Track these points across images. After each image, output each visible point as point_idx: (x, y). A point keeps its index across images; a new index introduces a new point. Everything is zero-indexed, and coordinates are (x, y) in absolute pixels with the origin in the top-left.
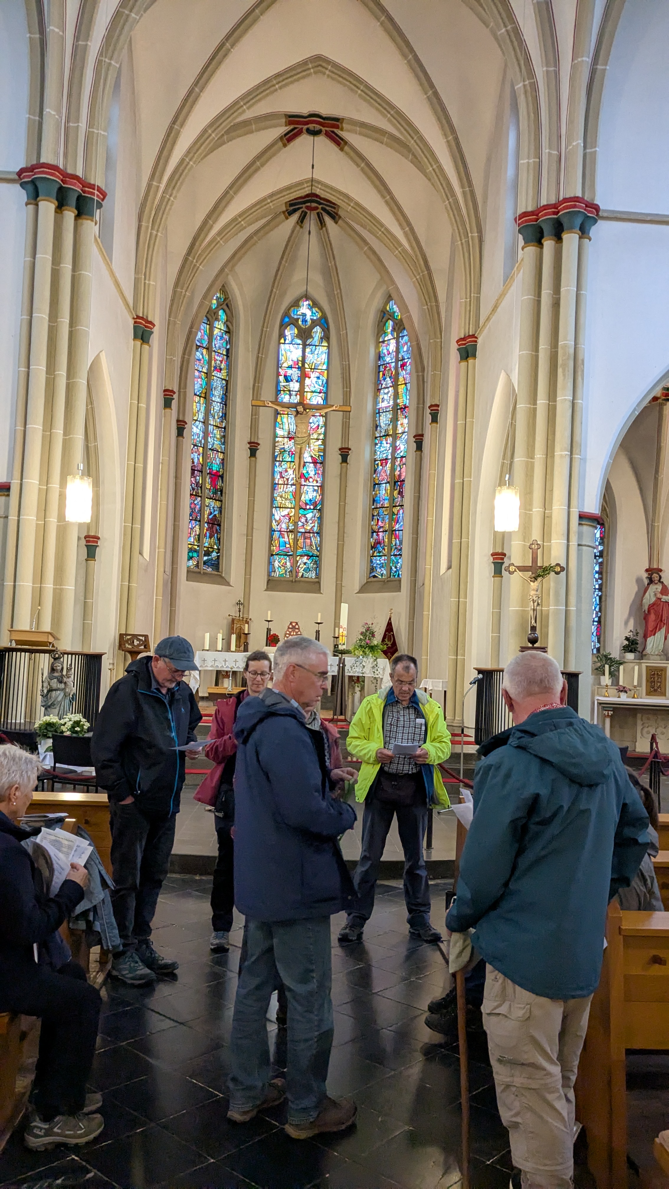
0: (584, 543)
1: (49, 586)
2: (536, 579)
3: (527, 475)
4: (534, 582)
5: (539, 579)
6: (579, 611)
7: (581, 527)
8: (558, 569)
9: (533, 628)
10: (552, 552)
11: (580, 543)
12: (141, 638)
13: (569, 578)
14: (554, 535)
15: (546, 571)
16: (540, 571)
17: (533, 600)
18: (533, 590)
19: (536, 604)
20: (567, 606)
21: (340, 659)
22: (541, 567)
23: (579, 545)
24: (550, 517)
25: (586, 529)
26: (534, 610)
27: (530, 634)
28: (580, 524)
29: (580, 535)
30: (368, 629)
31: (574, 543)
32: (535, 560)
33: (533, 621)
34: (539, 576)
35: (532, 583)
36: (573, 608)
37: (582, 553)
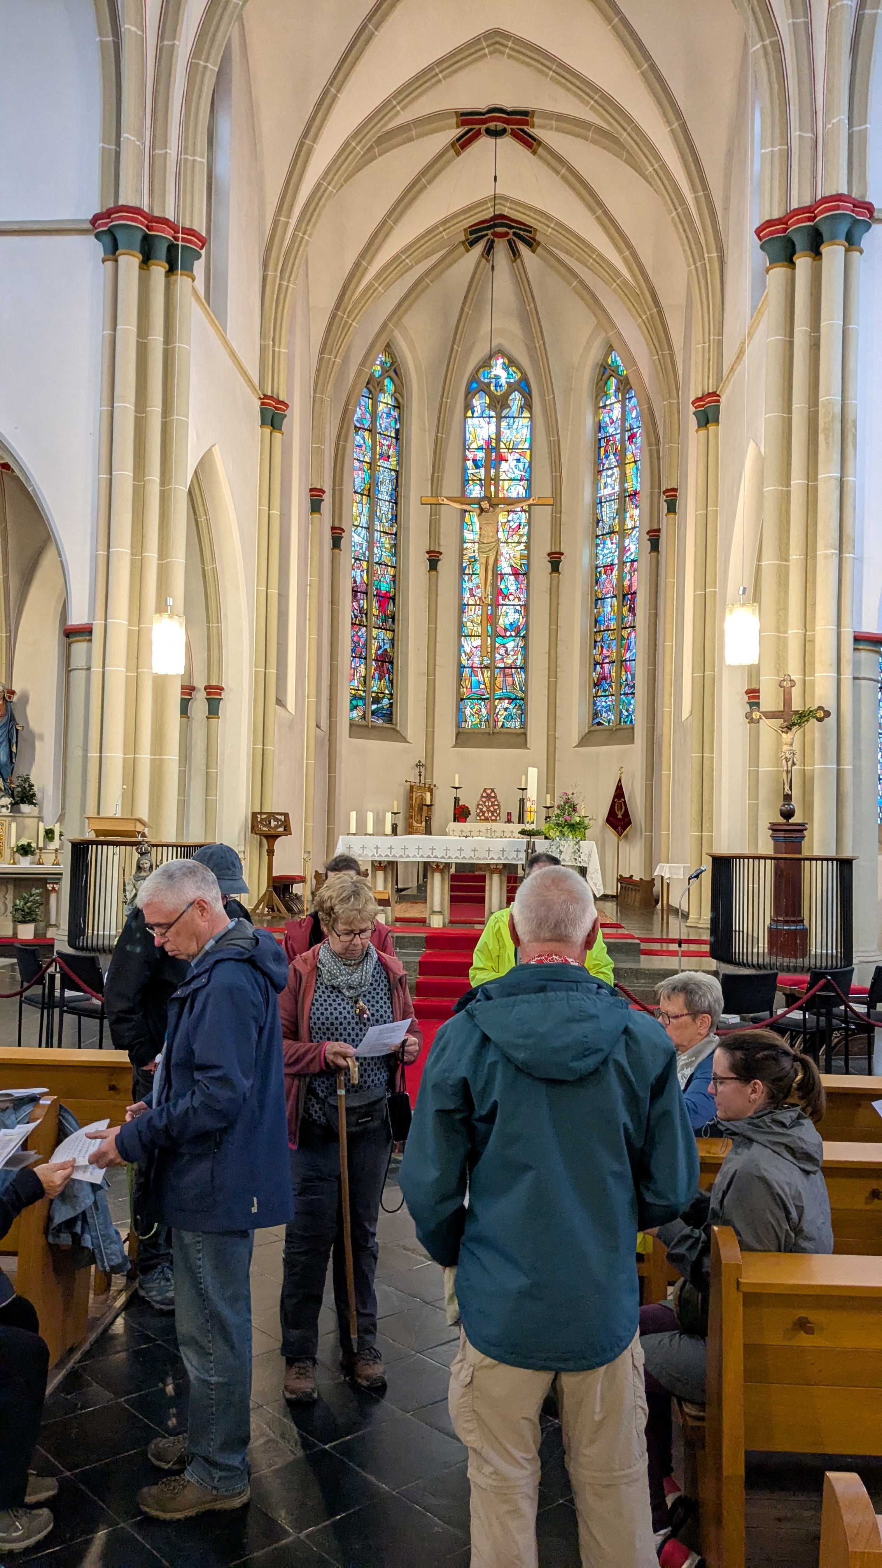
0: (862, 675)
1: (145, 756)
2: (789, 728)
3: (779, 584)
4: (787, 733)
5: (794, 729)
6: (857, 770)
7: (857, 653)
8: (821, 714)
9: (788, 798)
10: (817, 689)
11: (856, 675)
12: (279, 817)
13: (842, 725)
14: (818, 666)
15: (803, 717)
16: (795, 718)
17: (786, 758)
18: (786, 744)
19: (790, 763)
20: (838, 764)
21: (528, 842)
22: (796, 712)
23: (855, 678)
24: (813, 641)
25: (864, 655)
26: (787, 772)
27: (784, 805)
28: (855, 649)
29: (856, 665)
30: (567, 801)
31: (847, 675)
32: (787, 702)
33: (787, 787)
34: (794, 724)
35: (784, 735)
36: (847, 767)
37: (860, 690)
